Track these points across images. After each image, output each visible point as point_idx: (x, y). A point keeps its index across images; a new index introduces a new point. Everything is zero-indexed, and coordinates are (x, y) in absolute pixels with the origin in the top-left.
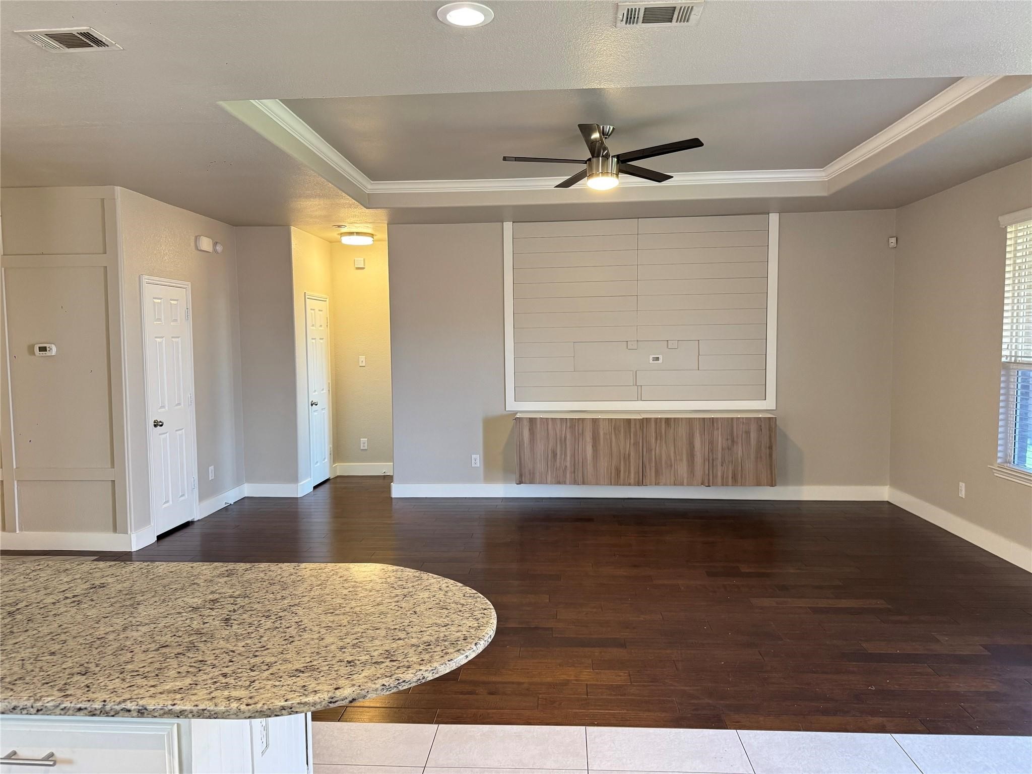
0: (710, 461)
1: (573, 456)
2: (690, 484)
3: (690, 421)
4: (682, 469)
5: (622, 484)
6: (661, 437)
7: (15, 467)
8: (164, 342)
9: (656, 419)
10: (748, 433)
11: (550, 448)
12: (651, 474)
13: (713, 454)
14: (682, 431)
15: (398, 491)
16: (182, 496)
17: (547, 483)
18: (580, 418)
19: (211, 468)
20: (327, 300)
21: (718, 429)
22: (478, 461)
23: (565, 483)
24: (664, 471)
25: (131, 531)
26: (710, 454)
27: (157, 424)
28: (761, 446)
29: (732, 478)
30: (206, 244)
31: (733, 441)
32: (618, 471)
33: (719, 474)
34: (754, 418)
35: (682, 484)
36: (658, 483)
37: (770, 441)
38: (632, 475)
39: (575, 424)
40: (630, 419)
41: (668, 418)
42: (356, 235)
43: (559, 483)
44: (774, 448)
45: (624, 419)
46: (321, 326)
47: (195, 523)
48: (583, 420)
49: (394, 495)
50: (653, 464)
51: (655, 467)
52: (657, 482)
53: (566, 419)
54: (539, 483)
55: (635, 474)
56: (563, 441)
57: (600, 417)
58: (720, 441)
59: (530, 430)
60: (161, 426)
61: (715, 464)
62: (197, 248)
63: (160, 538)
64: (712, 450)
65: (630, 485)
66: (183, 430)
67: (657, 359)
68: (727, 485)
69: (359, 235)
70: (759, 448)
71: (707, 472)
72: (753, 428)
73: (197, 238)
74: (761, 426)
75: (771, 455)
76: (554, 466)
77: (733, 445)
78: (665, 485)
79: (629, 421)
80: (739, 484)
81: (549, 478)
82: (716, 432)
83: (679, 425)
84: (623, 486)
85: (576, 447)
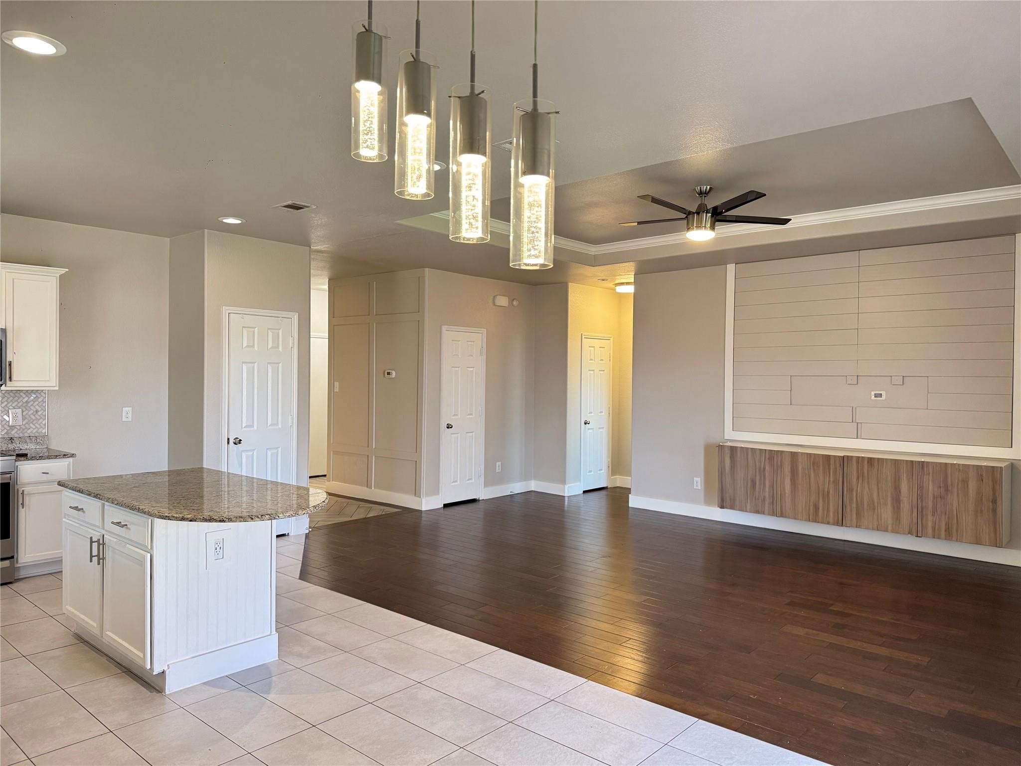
0: (920, 510)
1: (772, 487)
2: (895, 531)
3: (896, 462)
4: (887, 514)
5: (820, 521)
6: (863, 476)
7: (374, 447)
8: (460, 370)
9: (858, 457)
10: (965, 482)
11: (749, 477)
12: (851, 515)
13: (922, 501)
14: (888, 473)
15: (635, 502)
16: (469, 480)
17: (746, 511)
18: (779, 451)
19: (499, 464)
20: (612, 339)
21: (929, 474)
22: (699, 484)
23: (763, 513)
24: (866, 514)
25: (423, 496)
26: (919, 501)
27: (449, 427)
28: (982, 500)
29: (945, 531)
30: (503, 301)
31: (947, 490)
32: (816, 508)
33: (930, 524)
34: (973, 465)
35: (886, 530)
36: (859, 526)
37: (994, 494)
38: (831, 514)
39: (773, 456)
40: (830, 455)
41: (871, 458)
42: (626, 285)
43: (757, 512)
44: (999, 502)
45: (823, 455)
46: (602, 360)
47: (480, 501)
48: (782, 452)
49: (632, 504)
50: (854, 505)
51: (856, 508)
52: (858, 524)
53: (765, 450)
54: (739, 510)
55: (834, 513)
56: (762, 471)
57: (799, 451)
58: (931, 488)
59: (730, 457)
60: (451, 428)
61: (924, 513)
62: (494, 304)
63: (446, 506)
64: (921, 497)
65: (828, 523)
66: (474, 433)
67: (881, 395)
68: (939, 538)
69: (629, 285)
70: (979, 501)
71: (915, 520)
72: (972, 476)
73: (494, 297)
74: (981, 476)
75: (994, 511)
76: (753, 495)
77: (947, 494)
78: (867, 528)
79: (828, 457)
80: (954, 538)
81: (748, 507)
82: (926, 477)
83: (883, 466)
84: (821, 524)
85: (775, 479)
